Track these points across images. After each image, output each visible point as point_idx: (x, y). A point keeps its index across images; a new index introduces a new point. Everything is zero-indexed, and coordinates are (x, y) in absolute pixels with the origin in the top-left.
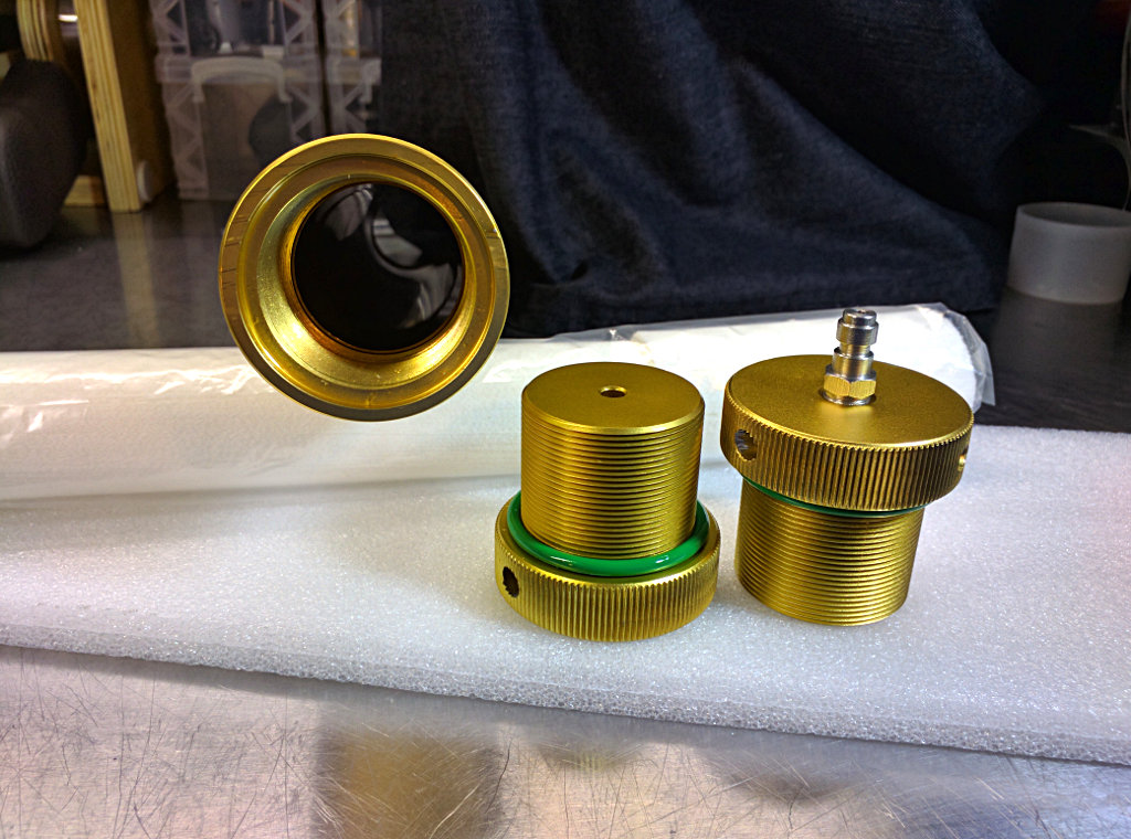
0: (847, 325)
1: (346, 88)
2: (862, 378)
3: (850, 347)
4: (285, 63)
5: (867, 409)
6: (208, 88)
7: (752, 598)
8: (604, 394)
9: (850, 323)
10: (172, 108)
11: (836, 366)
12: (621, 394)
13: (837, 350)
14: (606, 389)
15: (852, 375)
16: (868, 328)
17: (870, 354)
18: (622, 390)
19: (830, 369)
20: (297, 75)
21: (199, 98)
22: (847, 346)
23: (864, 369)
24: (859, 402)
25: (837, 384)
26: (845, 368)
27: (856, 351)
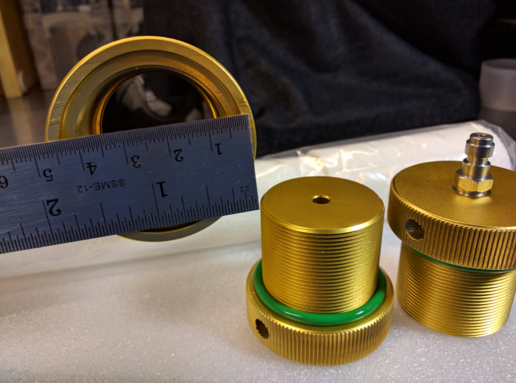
0: (472, 145)
1: (125, 25)
2: (482, 179)
3: (475, 160)
4: (92, 14)
5: (487, 199)
6: (53, 30)
7: (413, 321)
8: (315, 201)
9: (475, 144)
10: (35, 42)
11: (465, 171)
12: (326, 201)
13: (465, 161)
14: (316, 197)
15: (477, 176)
16: (488, 146)
17: (488, 163)
18: (327, 197)
19: (460, 172)
20: (98, 20)
21: (48, 35)
22: (473, 159)
23: (485, 173)
24: (480, 195)
25: (465, 183)
26: (471, 173)
27: (479, 162)
